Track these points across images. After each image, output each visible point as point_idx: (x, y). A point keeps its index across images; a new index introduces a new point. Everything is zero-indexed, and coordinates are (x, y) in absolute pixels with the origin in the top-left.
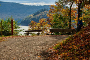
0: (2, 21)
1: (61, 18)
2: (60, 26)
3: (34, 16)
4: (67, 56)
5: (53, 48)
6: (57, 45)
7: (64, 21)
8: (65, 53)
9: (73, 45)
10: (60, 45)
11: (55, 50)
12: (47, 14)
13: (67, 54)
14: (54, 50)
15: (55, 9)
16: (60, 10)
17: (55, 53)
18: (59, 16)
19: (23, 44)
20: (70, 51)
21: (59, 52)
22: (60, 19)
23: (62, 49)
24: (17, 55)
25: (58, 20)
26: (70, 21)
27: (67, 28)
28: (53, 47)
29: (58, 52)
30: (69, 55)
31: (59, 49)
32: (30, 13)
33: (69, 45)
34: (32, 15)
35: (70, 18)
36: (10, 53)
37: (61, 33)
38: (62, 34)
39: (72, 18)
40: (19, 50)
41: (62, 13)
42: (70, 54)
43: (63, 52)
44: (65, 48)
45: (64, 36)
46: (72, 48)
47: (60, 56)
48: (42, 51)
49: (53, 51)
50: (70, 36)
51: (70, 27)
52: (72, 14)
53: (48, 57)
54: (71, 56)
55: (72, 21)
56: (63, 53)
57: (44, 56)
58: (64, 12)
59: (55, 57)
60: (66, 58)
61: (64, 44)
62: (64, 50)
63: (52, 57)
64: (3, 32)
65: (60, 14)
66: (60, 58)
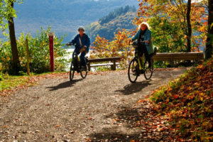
0: (27, 40)
2: (164, 47)
3: (101, 24)
4: (183, 117)
5: (148, 100)
6: (159, 92)
7: (175, 34)
8: (178, 110)
9: (196, 89)
10: (166, 92)
11: (154, 104)
12: (133, 19)
13: (183, 113)
14: (151, 103)
15: (152, 5)
16: (163, 9)
17: (154, 112)
18: (162, 23)
19: (77, 92)
20: (189, 104)
21: (163, 109)
22: (163, 29)
23: (171, 100)
24: (65, 116)
25: (158, 32)
26: (189, 34)
27: (182, 50)
28: (148, 97)
29: (159, 109)
30: (188, 116)
31: (162, 101)
32: (93, 19)
33: (188, 92)
34: (97, 23)
35: (189, 26)
36: (48, 112)
37: (167, 64)
38: (169, 66)
39: (192, 27)
40: (68, 106)
41: (168, 14)
42: (191, 112)
43: (173, 108)
44: (178, 98)
45: (175, 70)
46: (194, 99)
47: (166, 117)
48: (122, 107)
49: (148, 106)
50: (189, 69)
51: (189, 49)
52: (192, 17)
53: (136, 120)
54: (191, 117)
55: (193, 32)
56: (173, 111)
57: (128, 119)
58: (174, 12)
59: (152, 120)
60: (180, 122)
61: (175, 90)
62: (175, 103)
63: (145, 120)
64: (31, 64)
65: (163, 18)
66: (164, 123)
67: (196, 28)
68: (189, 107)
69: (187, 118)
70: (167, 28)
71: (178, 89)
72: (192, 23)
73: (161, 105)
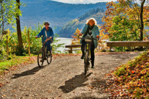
0: (28, 31)
1: (126, 24)
2: (124, 37)
3: (80, 20)
4: (138, 87)
5: (113, 74)
6: (121, 69)
7: (132, 28)
8: (134, 81)
9: (147, 67)
10: (125, 69)
11: (117, 76)
12: (101, 17)
13: (138, 84)
14: (115, 76)
15: (116, 8)
16: (124, 10)
17: (118, 82)
18: (123, 20)
19: (63, 68)
20: (142, 77)
21: (124, 80)
22: (124, 24)
23: (129, 75)
24: (55, 85)
25: (120, 26)
26: (142, 28)
27: (137, 40)
28: (113, 72)
29: (121, 80)
30: (141, 86)
31: (123, 75)
32: (74, 17)
33: (141, 69)
34: (76, 20)
35: (142, 22)
36: (43, 82)
38: (127, 50)
39: (144, 23)
40: (57, 78)
41: (127, 14)
42: (143, 83)
43: (131, 80)
44: (134, 73)
45: (132, 53)
46: (146, 74)
47: (125, 86)
48: (95, 79)
49: (113, 79)
50: (142, 52)
51: (142, 39)
52: (144, 16)
53: (105, 88)
54: (144, 87)
56: (131, 82)
57: (99, 87)
58: (131, 13)
59: (116, 88)
60: (136, 90)
61: (132, 67)
62: (132, 77)
63: (111, 88)
64: (31, 48)
65: (124, 17)
66: (125, 91)
67: (146, 24)
68: (142, 79)
69: (141, 87)
70: (127, 24)
71: (134, 67)
72: (144, 20)
73: (122, 77)
